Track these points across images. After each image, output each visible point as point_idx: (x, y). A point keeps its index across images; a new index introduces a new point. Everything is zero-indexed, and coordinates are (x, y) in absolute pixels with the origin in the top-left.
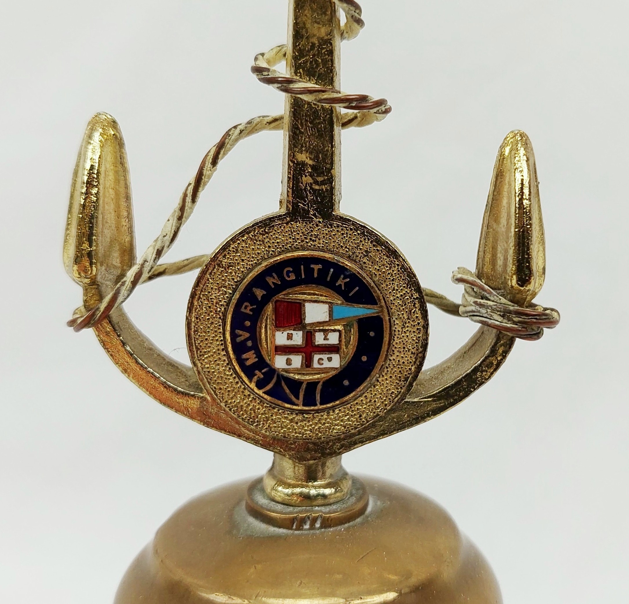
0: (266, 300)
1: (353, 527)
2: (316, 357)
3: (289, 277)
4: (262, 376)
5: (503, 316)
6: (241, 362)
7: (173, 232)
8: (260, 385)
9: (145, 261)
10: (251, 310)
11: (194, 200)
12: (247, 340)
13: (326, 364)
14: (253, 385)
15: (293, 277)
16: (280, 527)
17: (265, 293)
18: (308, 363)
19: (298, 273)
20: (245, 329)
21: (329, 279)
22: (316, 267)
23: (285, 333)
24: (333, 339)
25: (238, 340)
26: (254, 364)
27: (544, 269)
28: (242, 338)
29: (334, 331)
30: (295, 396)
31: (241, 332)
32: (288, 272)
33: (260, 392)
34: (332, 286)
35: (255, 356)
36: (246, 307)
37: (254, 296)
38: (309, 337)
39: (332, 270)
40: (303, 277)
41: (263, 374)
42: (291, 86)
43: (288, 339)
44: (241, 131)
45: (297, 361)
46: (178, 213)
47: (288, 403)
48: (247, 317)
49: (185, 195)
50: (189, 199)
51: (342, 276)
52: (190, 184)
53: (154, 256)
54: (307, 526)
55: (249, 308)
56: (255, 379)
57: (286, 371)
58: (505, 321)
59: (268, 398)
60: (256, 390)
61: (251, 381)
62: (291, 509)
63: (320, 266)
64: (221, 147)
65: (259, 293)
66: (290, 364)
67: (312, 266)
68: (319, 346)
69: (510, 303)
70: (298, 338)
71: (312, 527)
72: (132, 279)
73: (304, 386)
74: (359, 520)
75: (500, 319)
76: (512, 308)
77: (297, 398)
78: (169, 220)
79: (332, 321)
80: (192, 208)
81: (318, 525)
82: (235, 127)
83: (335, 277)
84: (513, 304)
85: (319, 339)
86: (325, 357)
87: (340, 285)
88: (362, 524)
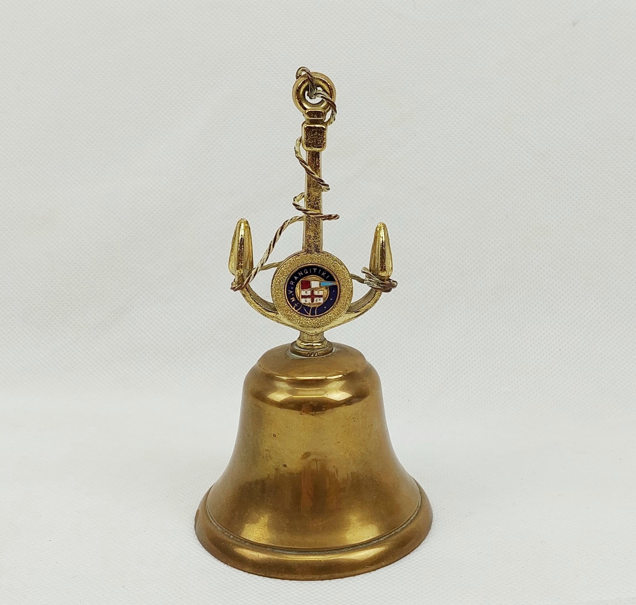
0: (298, 280)
1: (328, 356)
2: (315, 299)
3: (306, 272)
4: (297, 306)
5: (377, 285)
6: (290, 301)
7: (266, 258)
8: (296, 309)
9: (258, 268)
10: (293, 284)
11: (273, 247)
12: (292, 293)
13: (318, 301)
14: (294, 309)
15: (307, 272)
16: (303, 356)
17: (298, 278)
18: (313, 301)
19: (309, 271)
20: (292, 290)
21: (319, 273)
22: (315, 269)
23: (305, 291)
24: (321, 293)
25: (289, 293)
26: (294, 301)
27: (392, 268)
28: (290, 293)
29: (321, 290)
30: (308, 312)
31: (290, 291)
32: (306, 271)
33: (296, 311)
34: (320, 275)
35: (294, 299)
36: (291, 283)
37: (294, 279)
38: (312, 292)
39: (320, 270)
40: (311, 272)
41: (297, 305)
42: (307, 212)
43: (306, 293)
44: (289, 223)
45: (309, 300)
46: (268, 251)
47: (305, 314)
48: (292, 286)
49: (270, 245)
50: (272, 246)
51: (324, 272)
52: (272, 241)
53: (261, 266)
54: (312, 356)
55: (293, 283)
56: (295, 306)
57: (305, 304)
58: (378, 286)
59: (299, 313)
60: (295, 310)
61: (293, 307)
62: (307, 350)
63: (316, 269)
64: (282, 228)
65: (296, 278)
66: (306, 301)
67: (314, 269)
68: (316, 295)
69: (379, 280)
70: (309, 293)
71: (314, 356)
72: (254, 274)
73: (311, 308)
74: (330, 354)
75: (376, 286)
76: (380, 282)
77: (309, 313)
78: (265, 254)
79: (321, 287)
80: (272, 250)
81: (316, 355)
82: (287, 221)
83: (321, 272)
84: (380, 281)
85: (316, 293)
86: (318, 299)
87: (323, 275)
88: (331, 355)
